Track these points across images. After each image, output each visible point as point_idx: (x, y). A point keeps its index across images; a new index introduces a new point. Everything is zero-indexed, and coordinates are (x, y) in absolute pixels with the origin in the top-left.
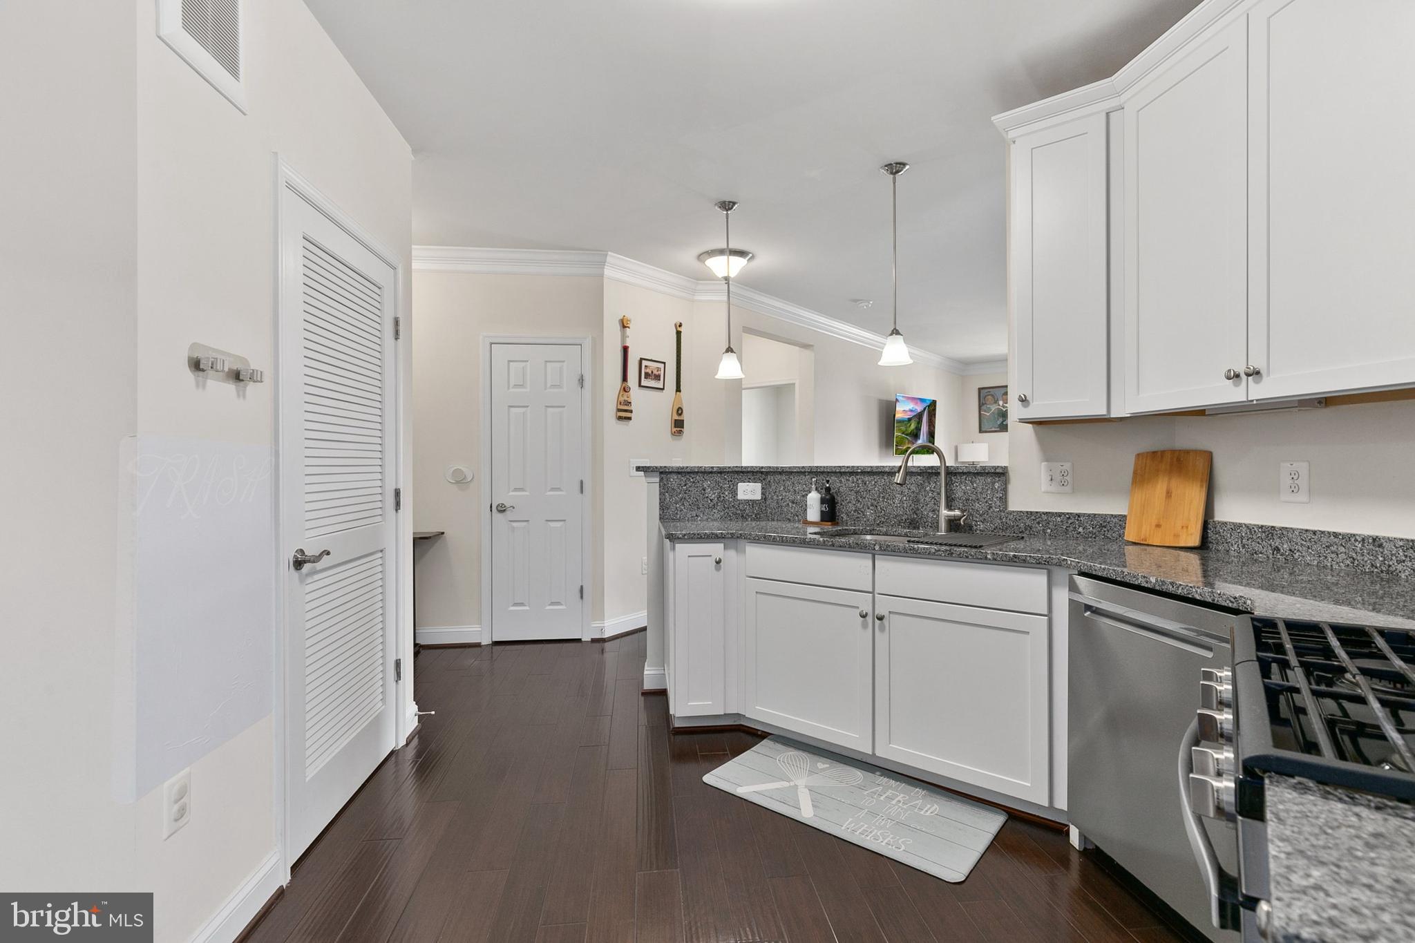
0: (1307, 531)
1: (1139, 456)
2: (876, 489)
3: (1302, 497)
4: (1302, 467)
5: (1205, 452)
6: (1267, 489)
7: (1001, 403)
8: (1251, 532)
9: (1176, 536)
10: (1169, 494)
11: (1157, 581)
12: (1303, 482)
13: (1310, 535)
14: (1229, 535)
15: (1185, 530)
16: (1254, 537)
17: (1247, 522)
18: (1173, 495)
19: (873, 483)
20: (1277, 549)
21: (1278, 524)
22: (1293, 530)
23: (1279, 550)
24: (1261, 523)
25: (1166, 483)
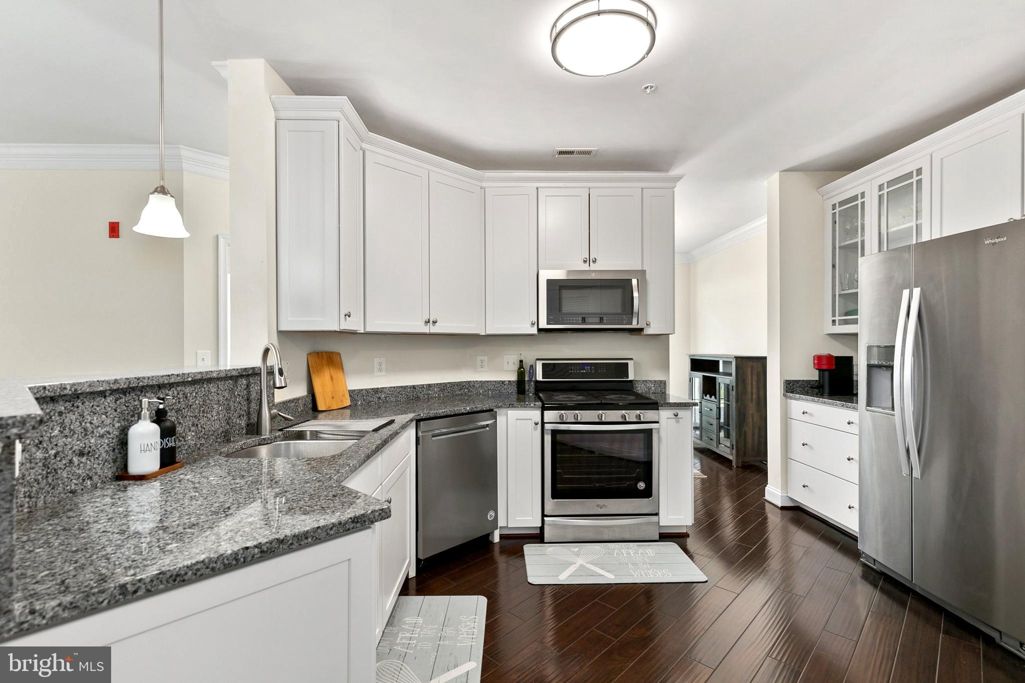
0: (391, 387)
1: (309, 354)
3: (383, 373)
4: (382, 360)
5: (337, 353)
6: (367, 371)
8: (368, 393)
9: (341, 402)
10: (331, 378)
12: (383, 366)
13: (393, 389)
14: (357, 396)
15: (344, 397)
16: (369, 395)
17: (365, 388)
18: (334, 378)
20: (380, 398)
21: (380, 386)
22: (386, 388)
24: (372, 387)
25: (328, 372)
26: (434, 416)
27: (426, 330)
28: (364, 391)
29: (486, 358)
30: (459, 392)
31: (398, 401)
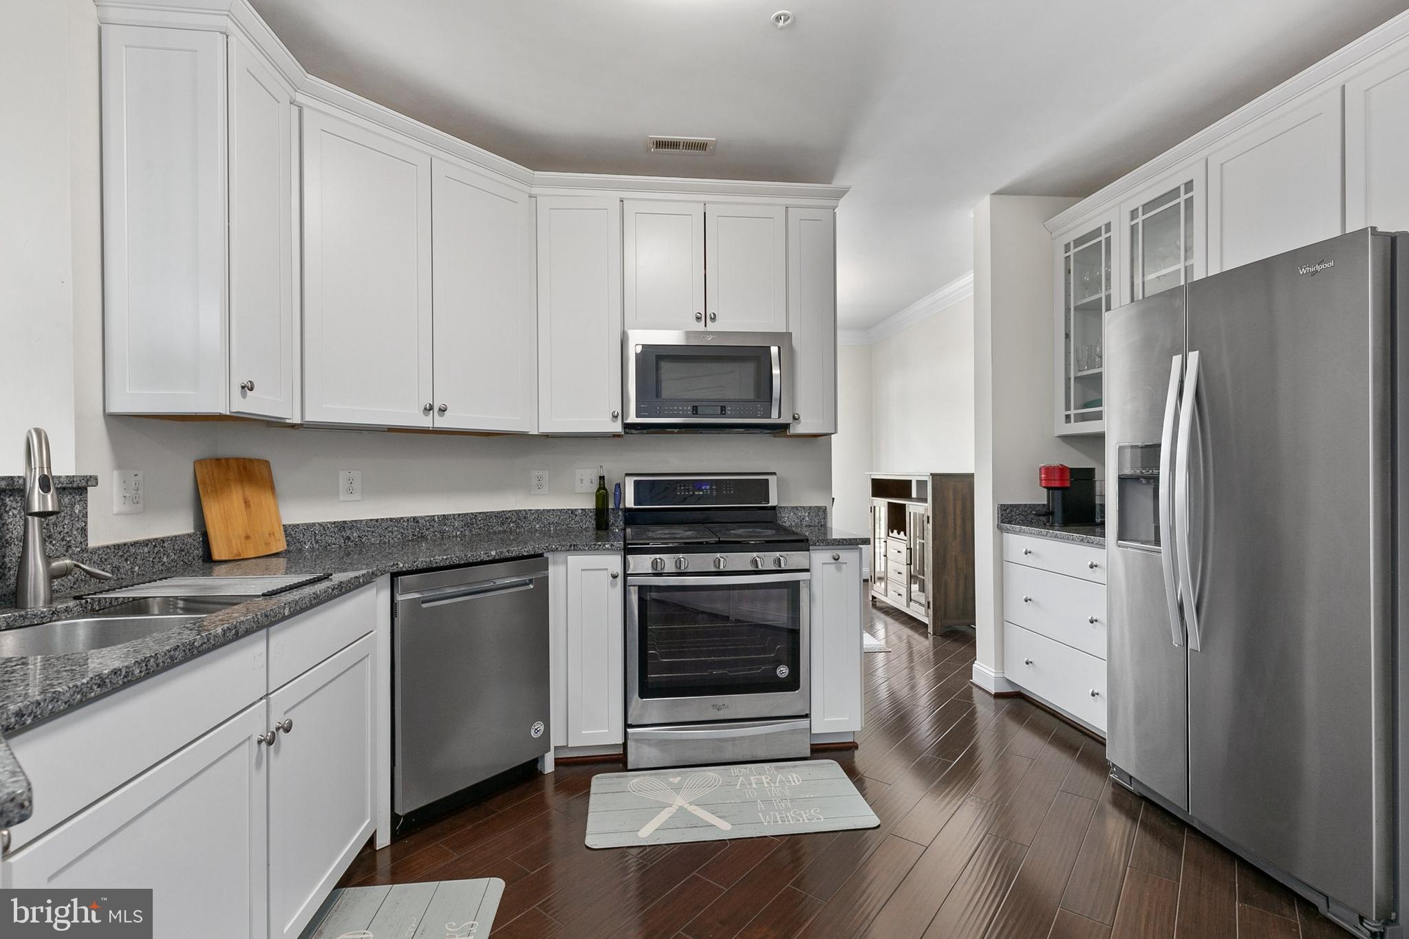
0: (371, 520)
1: (199, 463)
3: (357, 496)
4: (356, 474)
5: (266, 461)
6: (329, 493)
8: (324, 529)
9: (267, 544)
10: (247, 503)
12: (358, 485)
13: (374, 523)
14: (301, 535)
15: (273, 537)
16: (328, 532)
17: (319, 522)
18: (252, 504)
20: (348, 538)
21: (348, 518)
22: (361, 521)
23: (350, 538)
24: (333, 520)
25: (241, 492)
26: (425, 567)
27: (426, 422)
28: (317, 527)
29: (545, 474)
30: (500, 528)
31: (385, 543)
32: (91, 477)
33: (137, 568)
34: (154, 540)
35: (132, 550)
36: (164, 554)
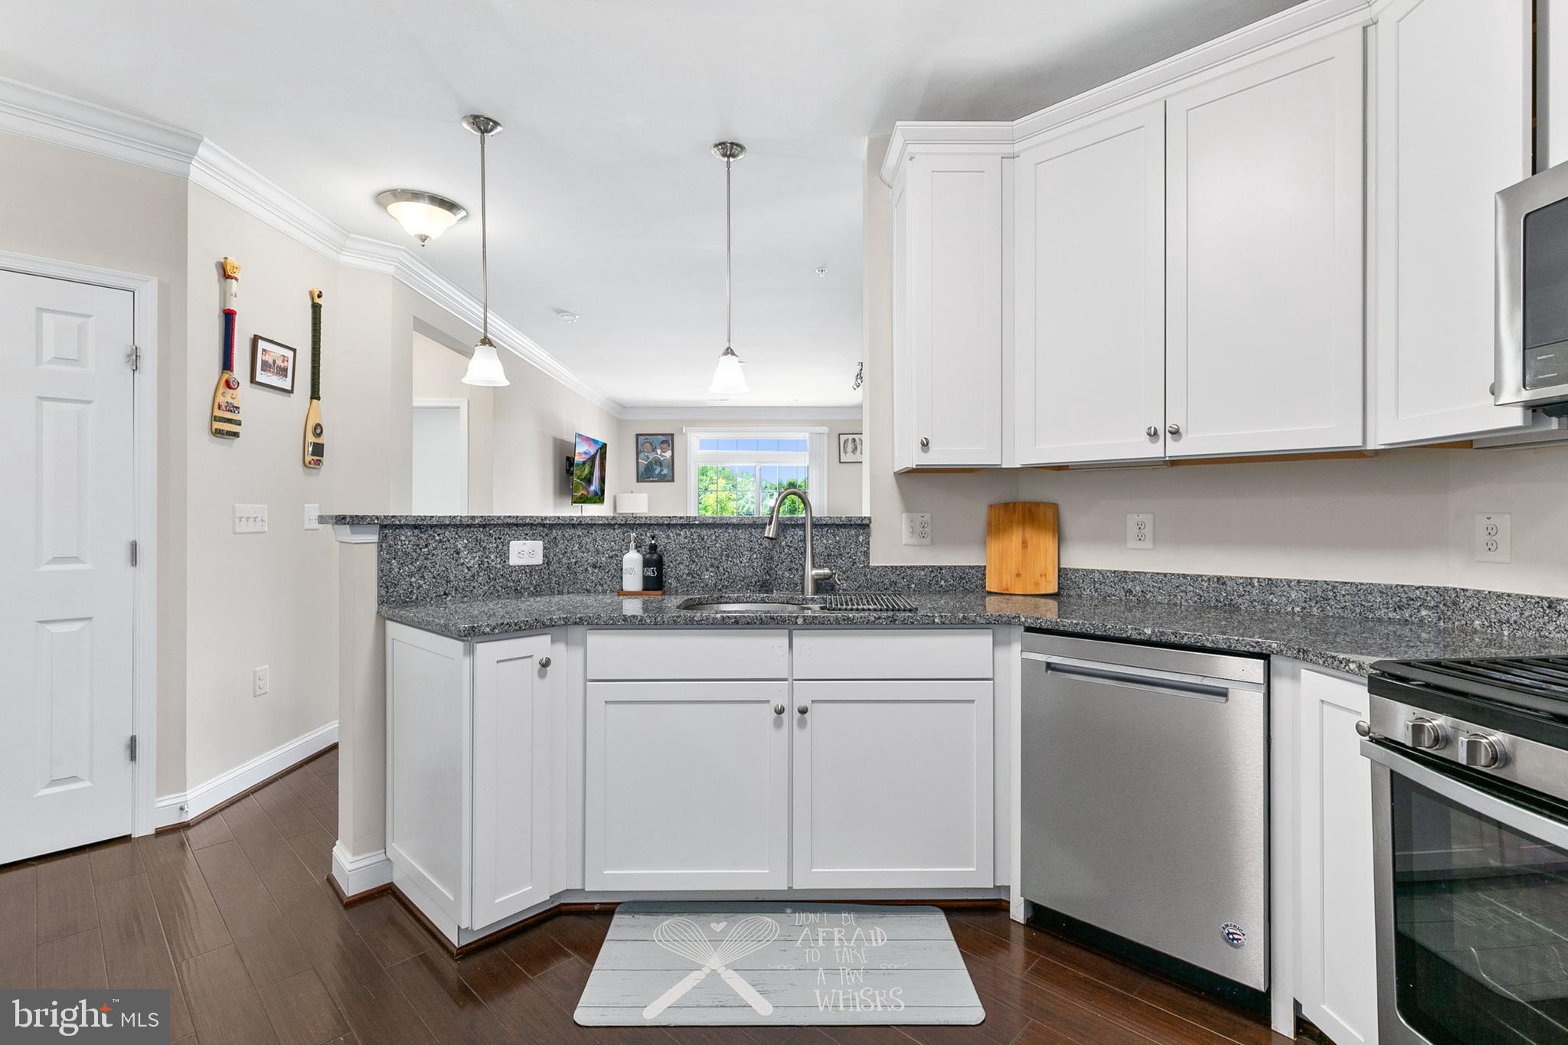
0: (1158, 574)
1: (991, 506)
2: (717, 545)
3: (1148, 544)
4: (1147, 518)
5: (1054, 504)
6: (1115, 538)
7: (659, 451)
8: (1103, 577)
9: (1037, 584)
10: (1025, 544)
11: (1153, 632)
12: (1148, 531)
13: (1161, 577)
14: (1081, 581)
15: (1044, 578)
16: (1107, 581)
17: (1099, 569)
18: (1029, 544)
19: (714, 538)
20: (1130, 591)
21: (1130, 569)
22: (1145, 573)
23: (1132, 592)
24: (1113, 569)
25: (1021, 534)
26: (1050, 627)
28: (1097, 575)
29: (1504, 522)
32: (865, 517)
33: (913, 586)
34: (931, 566)
35: (909, 572)
36: (941, 579)
